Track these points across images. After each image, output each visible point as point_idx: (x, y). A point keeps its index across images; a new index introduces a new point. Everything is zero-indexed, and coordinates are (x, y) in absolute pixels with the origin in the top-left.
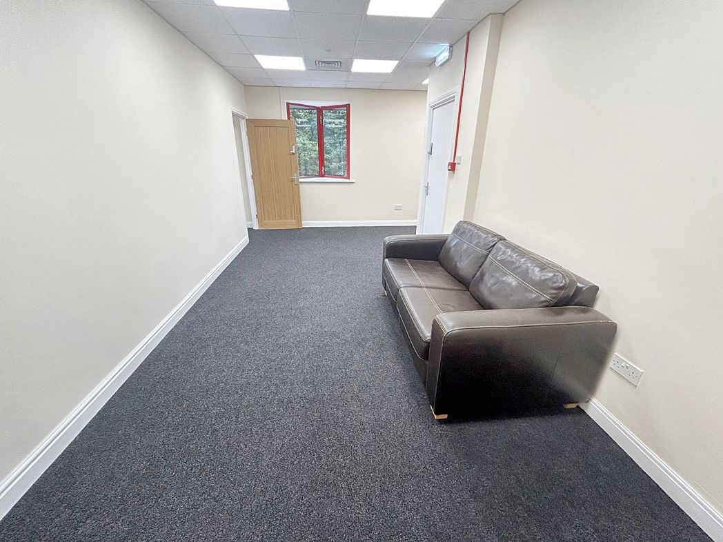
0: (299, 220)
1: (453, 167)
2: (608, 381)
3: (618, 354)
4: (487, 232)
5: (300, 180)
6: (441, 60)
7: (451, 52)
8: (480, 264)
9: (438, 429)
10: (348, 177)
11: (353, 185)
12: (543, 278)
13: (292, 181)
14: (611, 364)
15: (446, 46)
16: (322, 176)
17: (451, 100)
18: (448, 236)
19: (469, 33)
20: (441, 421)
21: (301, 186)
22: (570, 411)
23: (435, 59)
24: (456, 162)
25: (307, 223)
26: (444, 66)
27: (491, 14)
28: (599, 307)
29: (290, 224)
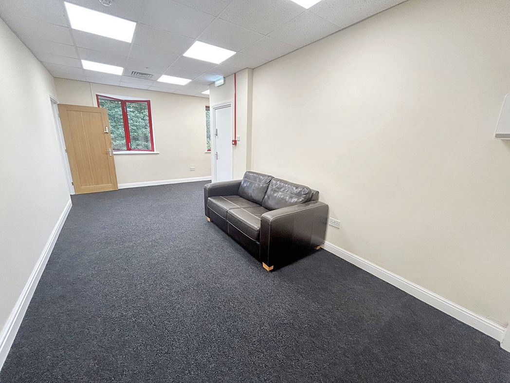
0: (115, 183)
1: (235, 142)
2: (330, 231)
3: (331, 218)
4: (264, 175)
5: (114, 153)
6: (218, 83)
7: (225, 81)
8: (265, 192)
9: (272, 275)
10: (153, 150)
11: (158, 155)
12: (298, 192)
13: (107, 153)
14: (329, 223)
15: (222, 77)
16: (129, 149)
17: (229, 106)
18: (241, 180)
19: (235, 74)
20: (271, 271)
21: (115, 157)
22: (318, 250)
23: (214, 82)
24: (236, 140)
25: (121, 186)
26: (220, 87)
27: (247, 68)
28: (320, 200)
29: (107, 187)
